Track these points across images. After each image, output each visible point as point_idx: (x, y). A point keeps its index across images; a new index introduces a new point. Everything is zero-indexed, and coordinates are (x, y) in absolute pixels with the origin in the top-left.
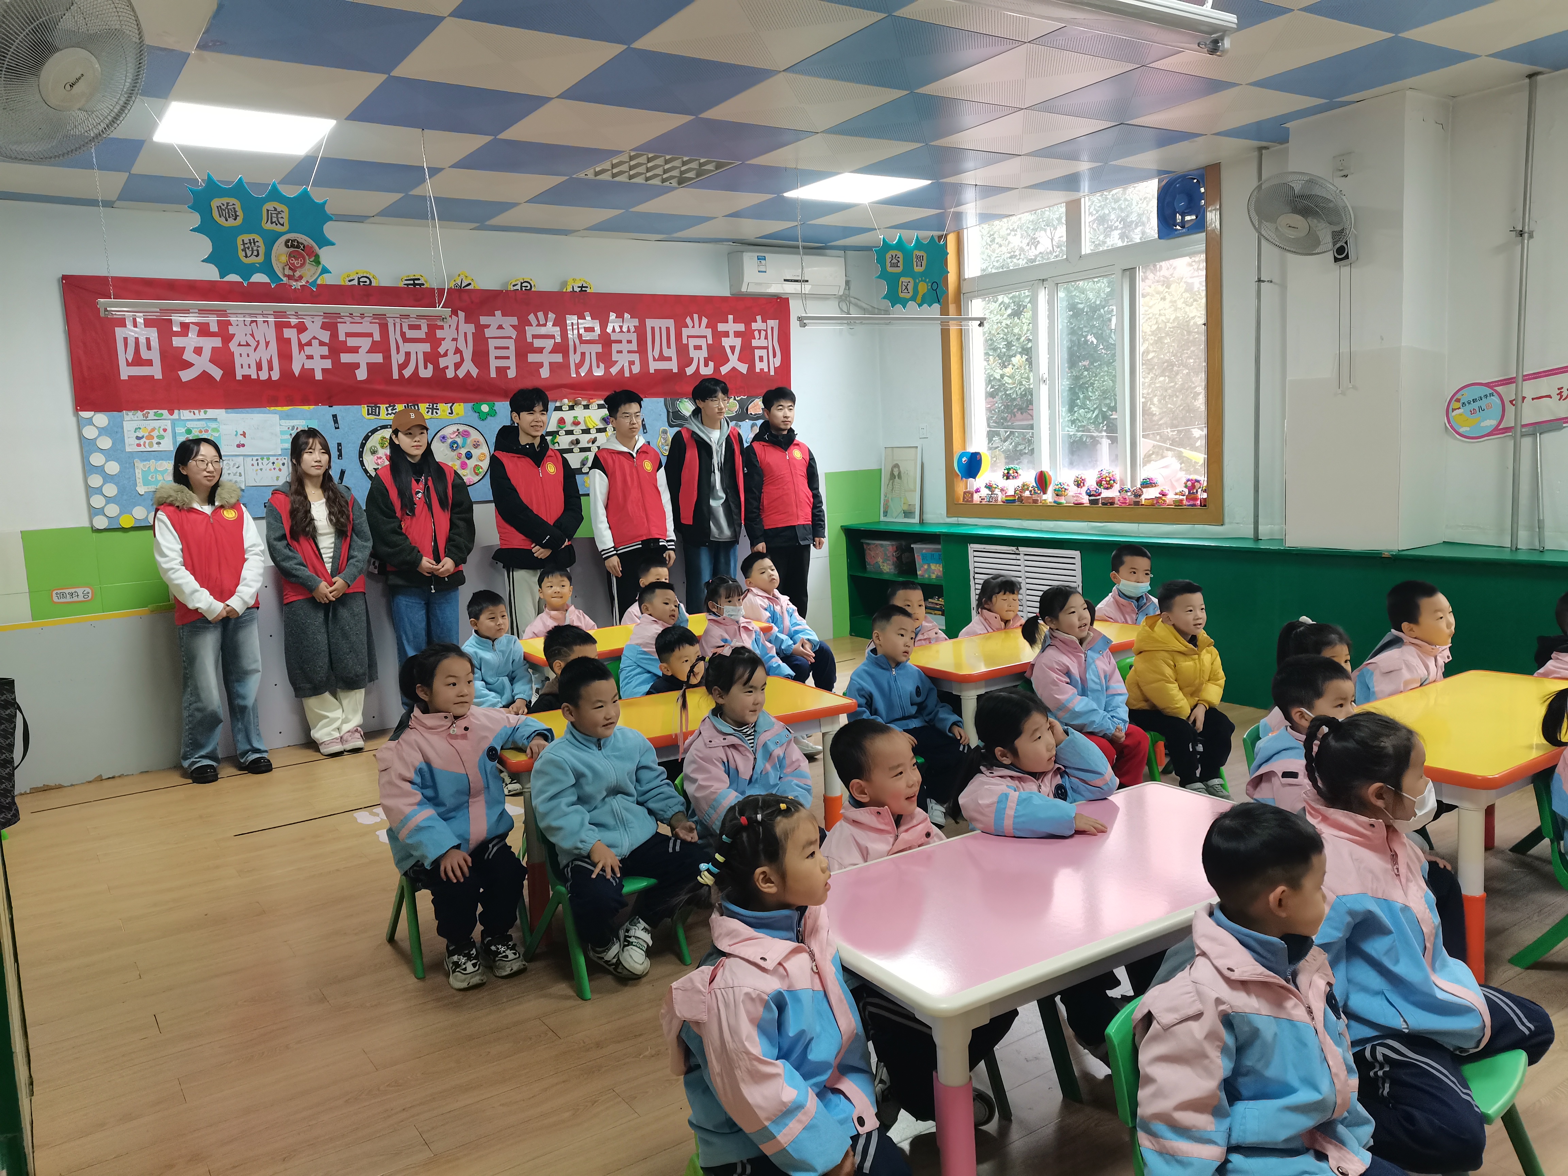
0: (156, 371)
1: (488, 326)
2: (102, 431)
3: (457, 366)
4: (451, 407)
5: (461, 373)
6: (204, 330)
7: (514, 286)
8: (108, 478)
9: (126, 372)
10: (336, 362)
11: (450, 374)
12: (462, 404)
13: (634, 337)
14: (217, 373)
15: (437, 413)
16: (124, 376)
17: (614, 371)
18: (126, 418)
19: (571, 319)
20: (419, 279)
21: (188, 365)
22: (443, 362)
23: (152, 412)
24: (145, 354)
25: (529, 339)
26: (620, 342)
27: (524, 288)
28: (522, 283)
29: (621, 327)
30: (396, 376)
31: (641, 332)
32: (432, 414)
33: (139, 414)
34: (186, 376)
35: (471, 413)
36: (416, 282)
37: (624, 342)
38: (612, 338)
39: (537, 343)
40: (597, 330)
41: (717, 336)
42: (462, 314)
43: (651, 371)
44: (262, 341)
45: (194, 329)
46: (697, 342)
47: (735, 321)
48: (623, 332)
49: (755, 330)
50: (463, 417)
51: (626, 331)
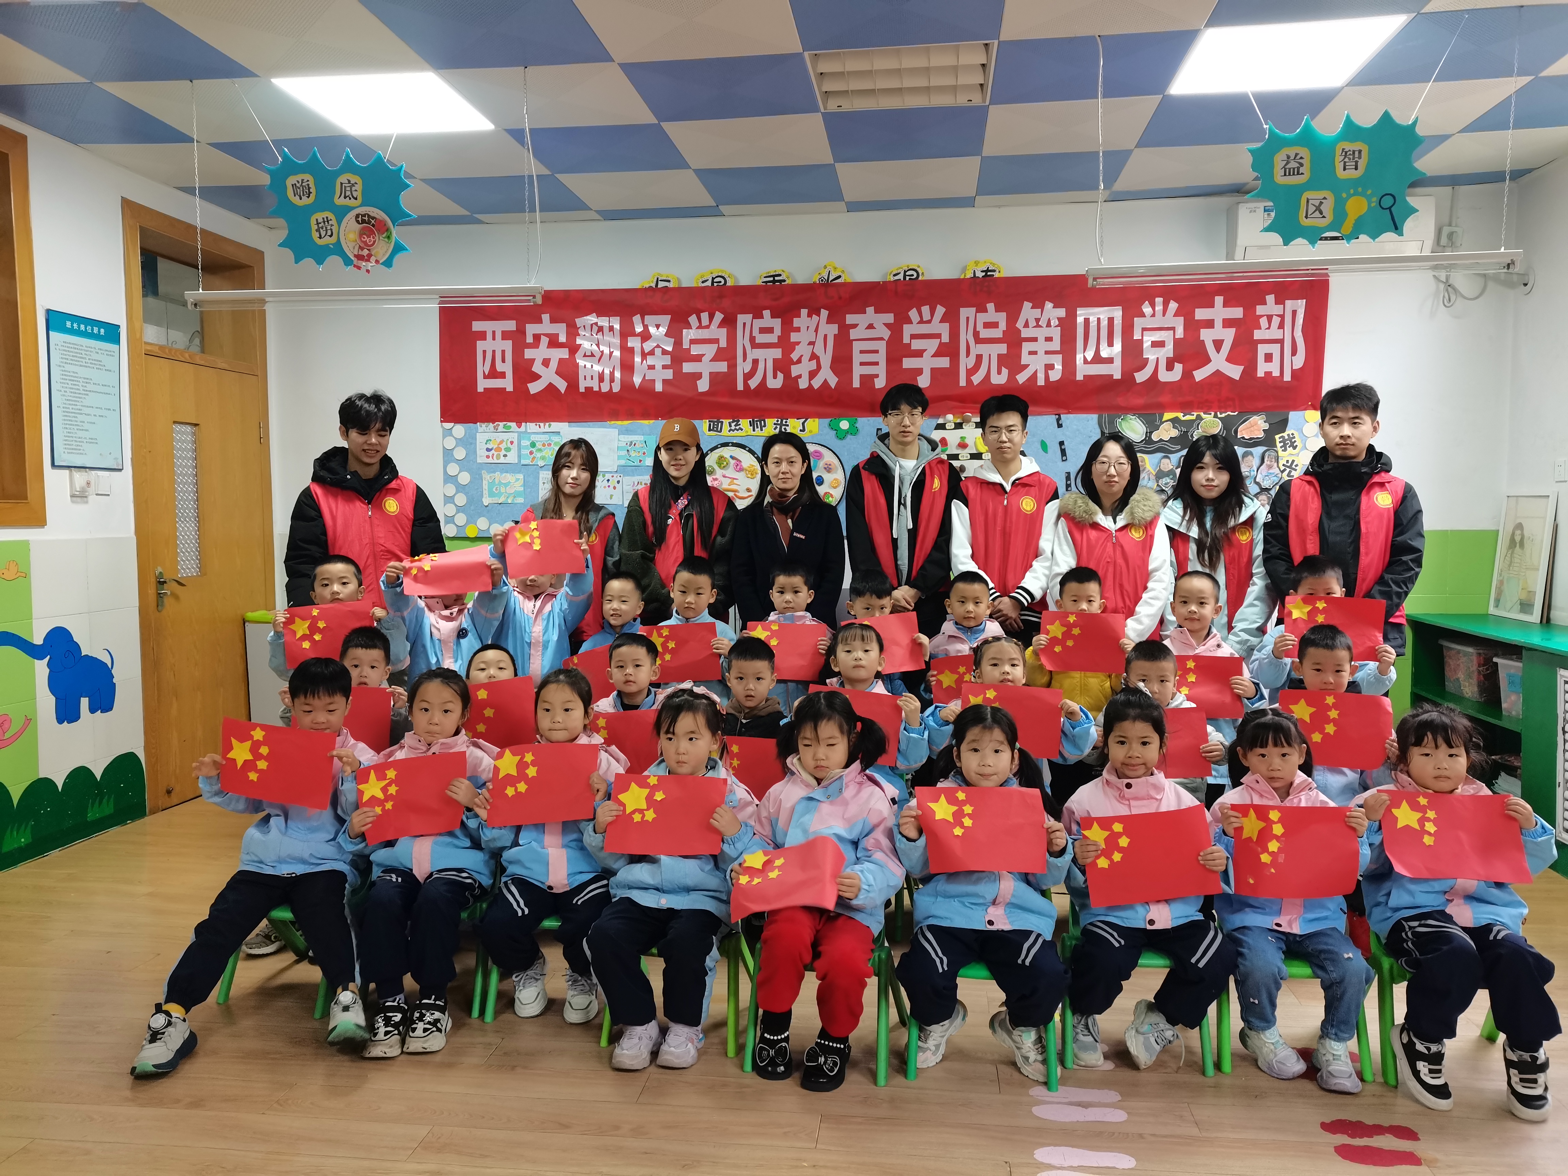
0: (507, 384)
1: (855, 326)
2: (460, 442)
3: (813, 374)
4: (803, 424)
5: (817, 383)
6: (554, 343)
7: (895, 275)
8: (460, 488)
9: (483, 384)
10: (678, 372)
11: (803, 384)
12: (817, 420)
13: (1056, 333)
14: (562, 385)
16: (480, 389)
17: (1022, 378)
18: (480, 430)
19: (966, 313)
20: (780, 275)
21: (537, 377)
22: (795, 370)
23: (501, 424)
24: (500, 367)
25: (906, 340)
26: (1035, 340)
27: (908, 278)
28: (905, 272)
29: (1037, 320)
30: (740, 387)
31: (1067, 326)
33: (491, 425)
34: (534, 388)
35: (827, 430)
36: (776, 278)
37: (1041, 339)
38: (1023, 335)
39: (916, 345)
40: (1003, 326)
41: (1193, 326)
42: (824, 313)
43: (1079, 377)
44: (607, 351)
45: (545, 341)
46: (1157, 336)
47: (1226, 305)
48: (1041, 327)
49: (1262, 316)
50: (816, 435)
51: (1044, 326)
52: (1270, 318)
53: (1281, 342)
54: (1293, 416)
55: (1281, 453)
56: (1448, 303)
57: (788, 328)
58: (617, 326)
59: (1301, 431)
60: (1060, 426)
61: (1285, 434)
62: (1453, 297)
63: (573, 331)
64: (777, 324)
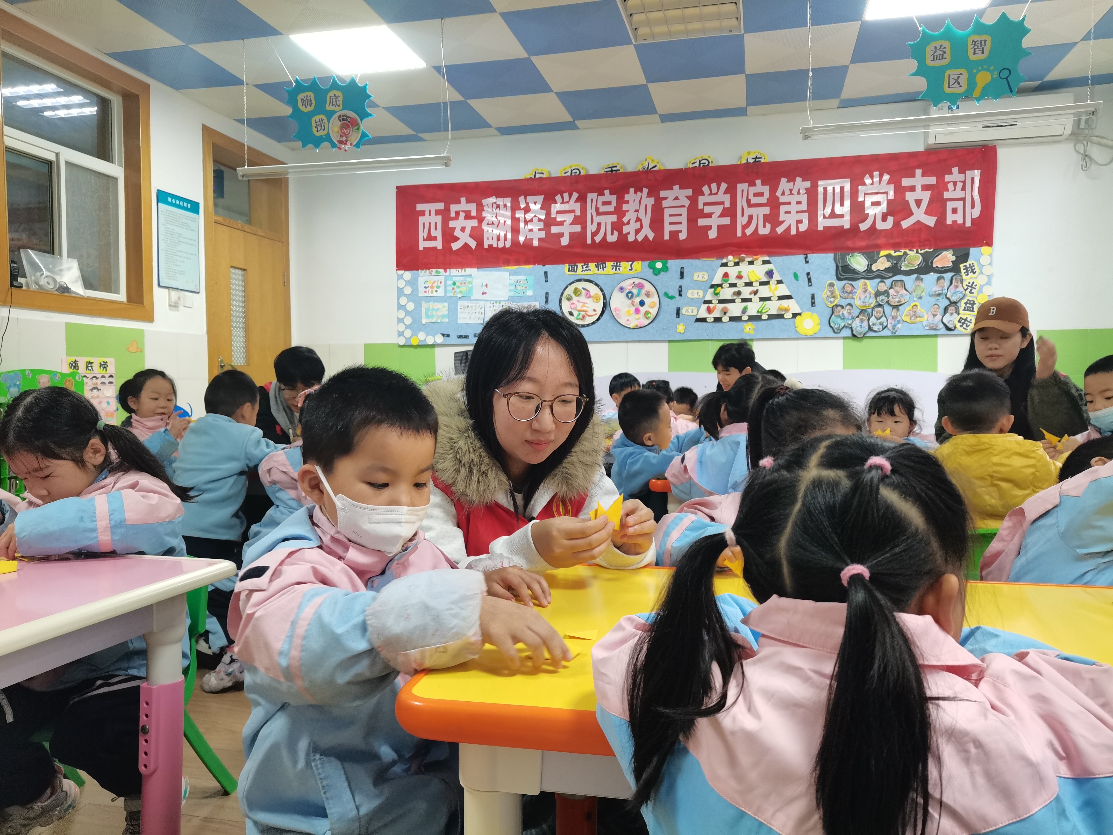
0: (438, 244)
1: (665, 198)
2: (408, 283)
3: (637, 232)
4: (631, 265)
5: (640, 238)
6: (468, 216)
7: (693, 164)
8: (408, 313)
9: (422, 245)
10: (548, 233)
11: (631, 238)
12: (640, 262)
13: (804, 198)
14: (473, 244)
15: (619, 269)
16: (421, 248)
17: (780, 230)
18: (421, 274)
19: (741, 187)
20: (616, 167)
21: (457, 239)
22: (625, 229)
23: (434, 270)
24: (434, 233)
25: (700, 206)
26: (789, 203)
27: (702, 165)
28: (700, 161)
29: (791, 190)
30: (589, 241)
31: (812, 194)
32: (616, 270)
33: (428, 271)
34: (455, 246)
35: (647, 269)
37: (794, 203)
38: (781, 201)
39: (707, 210)
40: (767, 195)
41: (900, 191)
42: (645, 191)
43: (820, 228)
44: (502, 221)
45: (462, 215)
46: (875, 198)
47: (923, 175)
48: (793, 194)
49: (949, 182)
50: (640, 272)
51: (796, 194)
52: (955, 183)
53: (963, 199)
54: (973, 251)
55: (964, 277)
56: (1085, 168)
57: (621, 201)
58: (509, 205)
59: (978, 261)
60: (807, 262)
61: (967, 264)
62: (1089, 164)
63: (480, 208)
64: (613, 199)
